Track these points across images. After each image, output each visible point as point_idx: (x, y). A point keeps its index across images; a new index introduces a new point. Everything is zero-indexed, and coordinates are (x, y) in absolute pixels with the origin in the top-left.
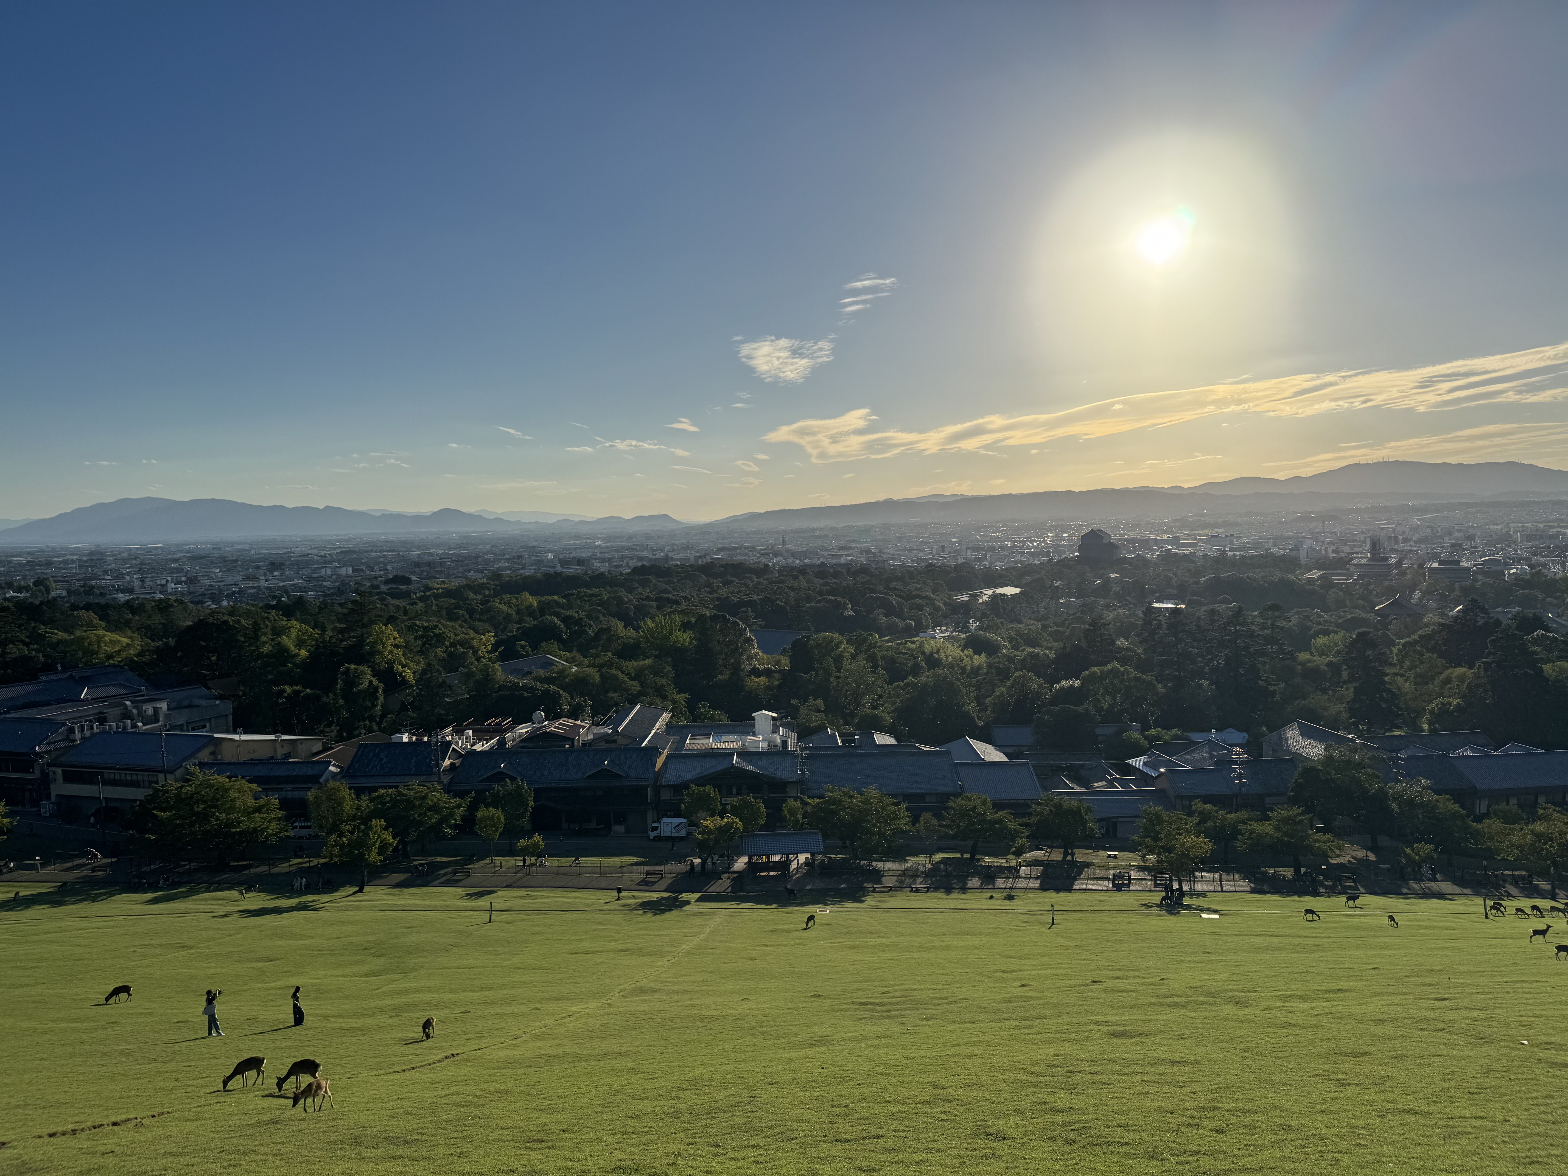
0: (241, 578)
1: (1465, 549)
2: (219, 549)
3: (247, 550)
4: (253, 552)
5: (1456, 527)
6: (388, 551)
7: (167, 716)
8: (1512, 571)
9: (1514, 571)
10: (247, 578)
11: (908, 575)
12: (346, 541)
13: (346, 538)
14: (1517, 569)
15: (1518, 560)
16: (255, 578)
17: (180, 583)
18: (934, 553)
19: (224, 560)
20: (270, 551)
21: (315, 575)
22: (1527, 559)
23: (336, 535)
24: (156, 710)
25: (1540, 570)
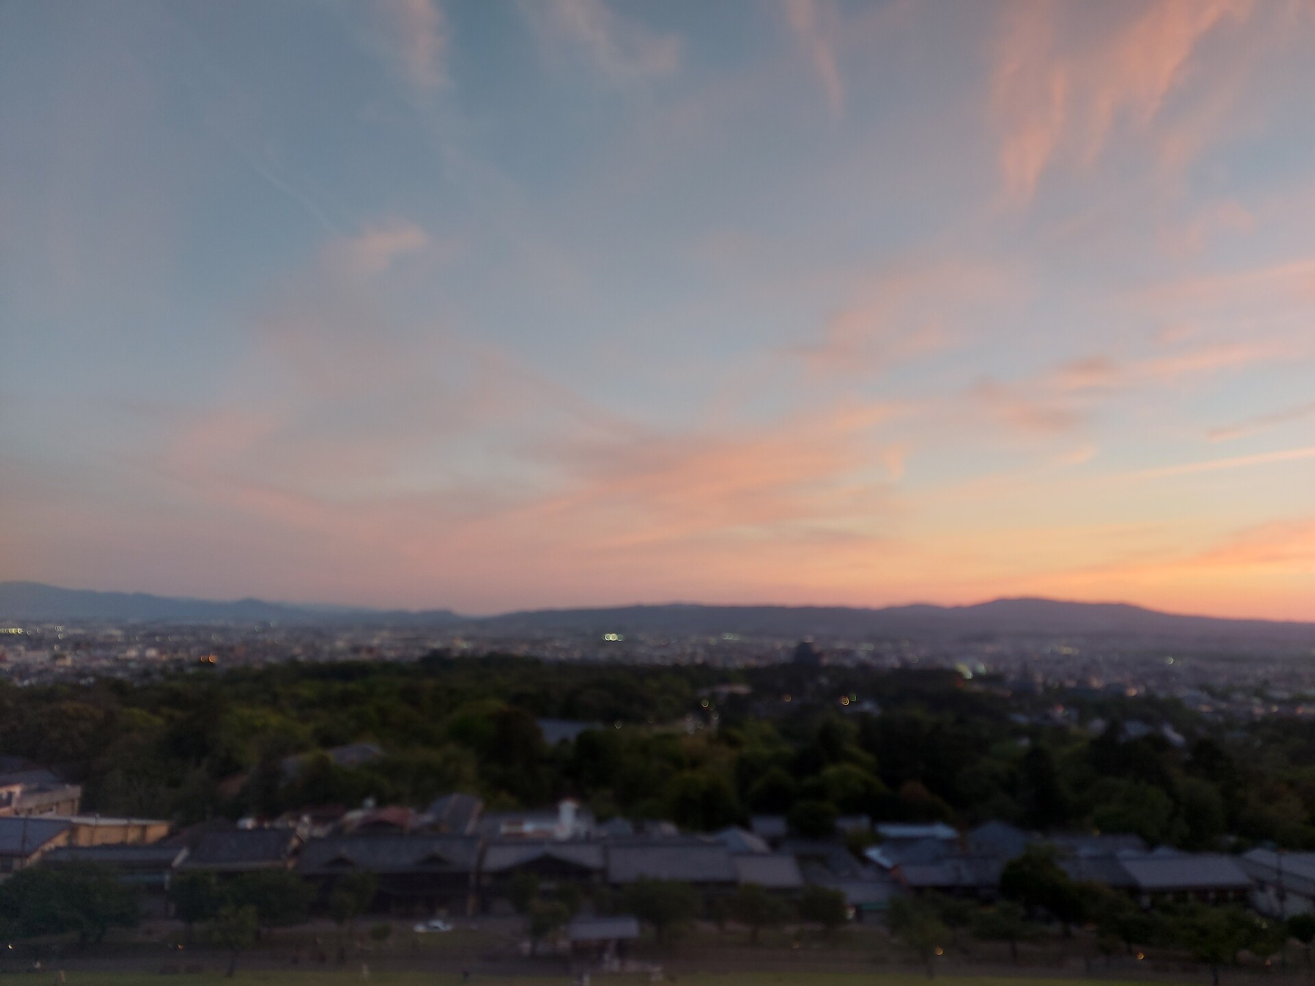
7: (20, 800)
24: (10, 795)
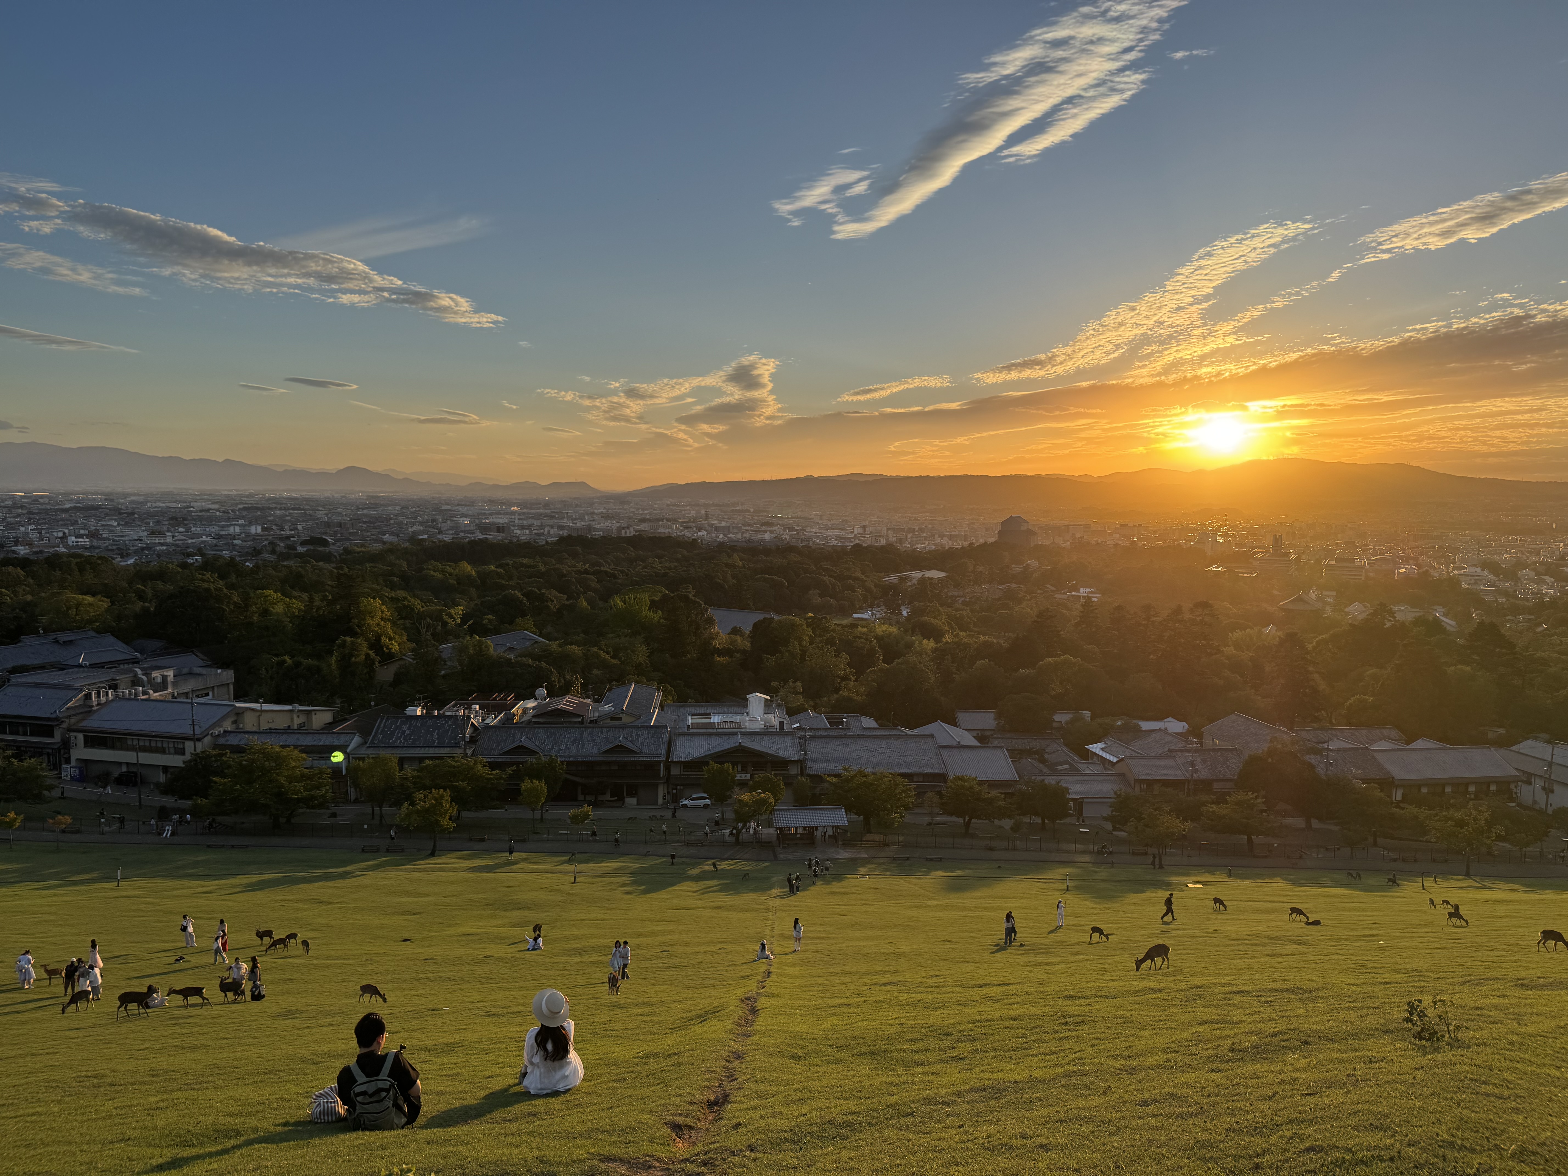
0: (145, 534)
1: (1357, 547)
2: (112, 500)
3: (141, 503)
4: (149, 505)
5: (1349, 525)
6: (293, 509)
7: (174, 684)
8: (1401, 571)
9: (1404, 570)
10: (153, 533)
11: (837, 555)
12: (247, 496)
13: (247, 493)
14: (1406, 568)
15: (1406, 560)
16: (161, 534)
17: (81, 536)
18: (856, 532)
19: (117, 511)
20: (168, 504)
21: (223, 533)
22: (1415, 559)
23: (236, 490)
24: (164, 678)
25: (1427, 571)
